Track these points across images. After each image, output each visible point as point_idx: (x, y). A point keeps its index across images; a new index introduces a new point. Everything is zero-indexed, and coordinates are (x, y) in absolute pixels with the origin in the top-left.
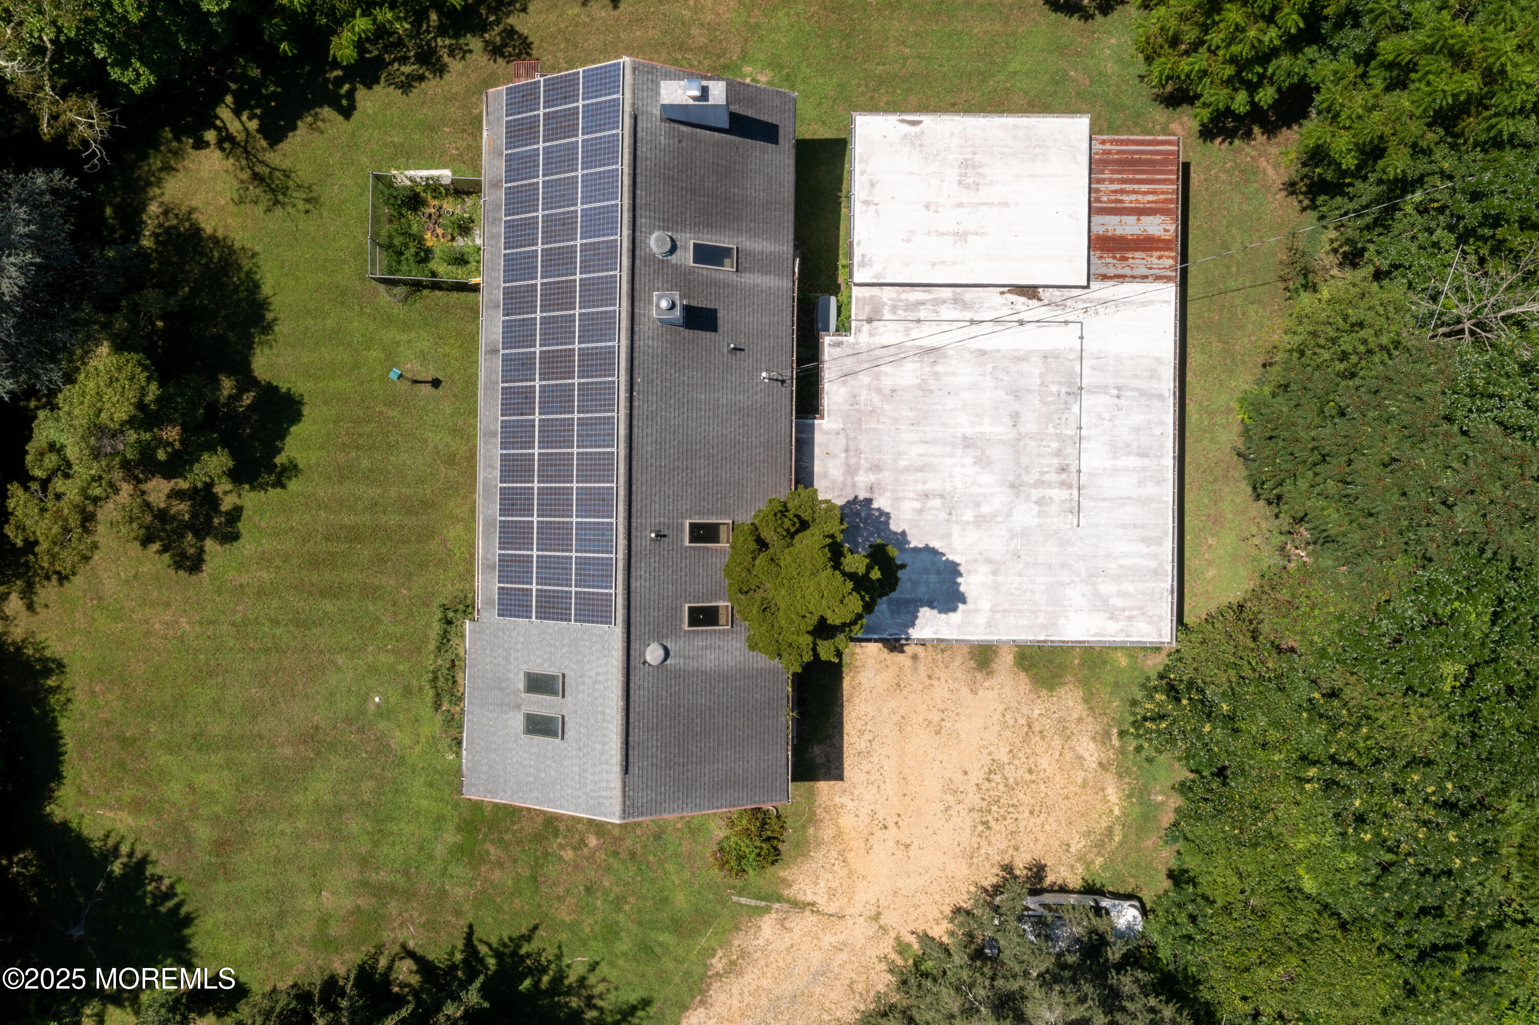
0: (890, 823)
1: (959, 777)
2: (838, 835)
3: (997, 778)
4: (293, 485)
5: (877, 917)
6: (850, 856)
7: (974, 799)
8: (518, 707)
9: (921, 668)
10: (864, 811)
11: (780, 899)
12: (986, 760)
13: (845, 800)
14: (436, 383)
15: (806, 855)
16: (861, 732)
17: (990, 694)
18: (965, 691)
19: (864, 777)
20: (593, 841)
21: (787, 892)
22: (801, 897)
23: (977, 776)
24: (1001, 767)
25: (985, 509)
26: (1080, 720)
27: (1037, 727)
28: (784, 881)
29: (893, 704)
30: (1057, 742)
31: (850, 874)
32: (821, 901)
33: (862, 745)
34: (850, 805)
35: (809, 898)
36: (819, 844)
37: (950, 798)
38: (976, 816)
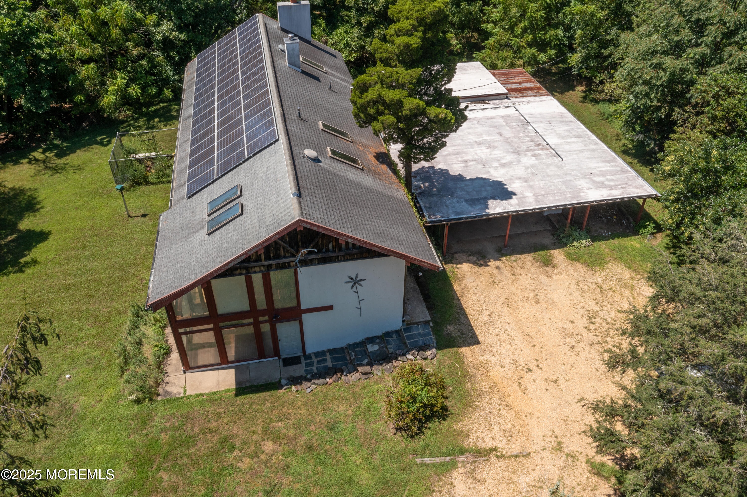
0: (532, 366)
1: (568, 326)
2: (494, 385)
3: (598, 320)
5: (559, 446)
6: (510, 400)
7: (589, 337)
9: (506, 272)
10: (507, 362)
11: (462, 451)
12: (582, 312)
13: (487, 356)
14: (144, 216)
15: (472, 405)
16: (480, 312)
17: (561, 277)
18: (543, 278)
19: (496, 339)
21: (468, 443)
22: (481, 445)
23: (582, 322)
24: (596, 314)
25: (504, 161)
26: (632, 278)
27: (606, 287)
28: (460, 432)
29: (495, 292)
31: (518, 415)
32: (501, 444)
33: (484, 318)
34: (493, 360)
35: (490, 444)
36: (480, 394)
37: (572, 341)
38: (598, 347)
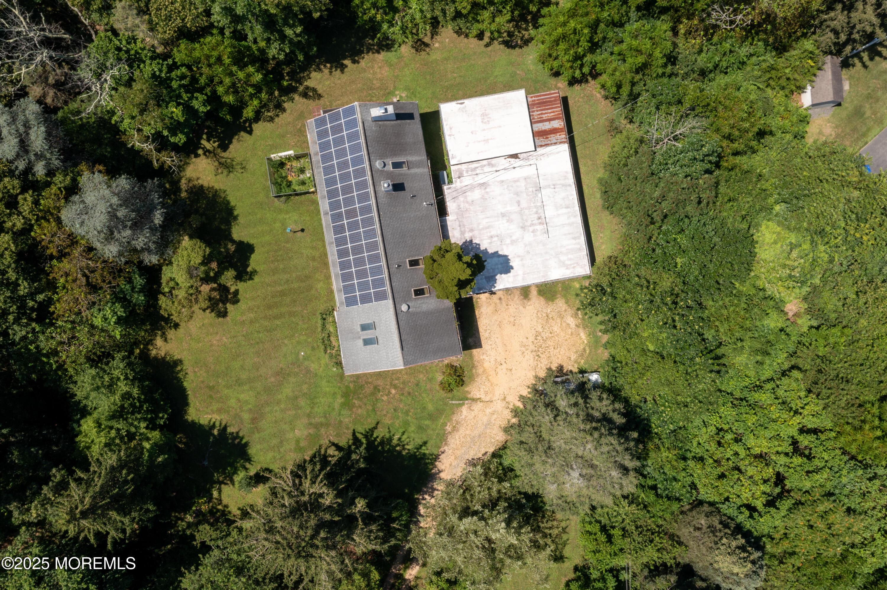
0: (503, 363)
1: (525, 340)
2: (484, 371)
3: (539, 338)
4: (257, 279)
5: (505, 399)
6: (490, 378)
7: (532, 347)
8: (359, 338)
9: (503, 302)
10: (492, 360)
11: (467, 399)
12: (534, 332)
13: (484, 357)
14: (303, 230)
15: (474, 380)
16: (486, 331)
17: (531, 307)
18: (521, 308)
19: (490, 347)
20: (393, 391)
21: (469, 396)
22: (475, 397)
23: (531, 339)
24: (540, 333)
25: (514, 238)
26: (565, 310)
27: (550, 316)
28: (467, 392)
29: (495, 317)
30: (559, 320)
31: (492, 385)
32: (483, 397)
33: (487, 335)
34: (487, 358)
35: (478, 397)
36: (478, 375)
37: (523, 349)
38: (534, 353)
